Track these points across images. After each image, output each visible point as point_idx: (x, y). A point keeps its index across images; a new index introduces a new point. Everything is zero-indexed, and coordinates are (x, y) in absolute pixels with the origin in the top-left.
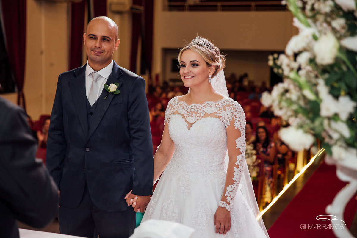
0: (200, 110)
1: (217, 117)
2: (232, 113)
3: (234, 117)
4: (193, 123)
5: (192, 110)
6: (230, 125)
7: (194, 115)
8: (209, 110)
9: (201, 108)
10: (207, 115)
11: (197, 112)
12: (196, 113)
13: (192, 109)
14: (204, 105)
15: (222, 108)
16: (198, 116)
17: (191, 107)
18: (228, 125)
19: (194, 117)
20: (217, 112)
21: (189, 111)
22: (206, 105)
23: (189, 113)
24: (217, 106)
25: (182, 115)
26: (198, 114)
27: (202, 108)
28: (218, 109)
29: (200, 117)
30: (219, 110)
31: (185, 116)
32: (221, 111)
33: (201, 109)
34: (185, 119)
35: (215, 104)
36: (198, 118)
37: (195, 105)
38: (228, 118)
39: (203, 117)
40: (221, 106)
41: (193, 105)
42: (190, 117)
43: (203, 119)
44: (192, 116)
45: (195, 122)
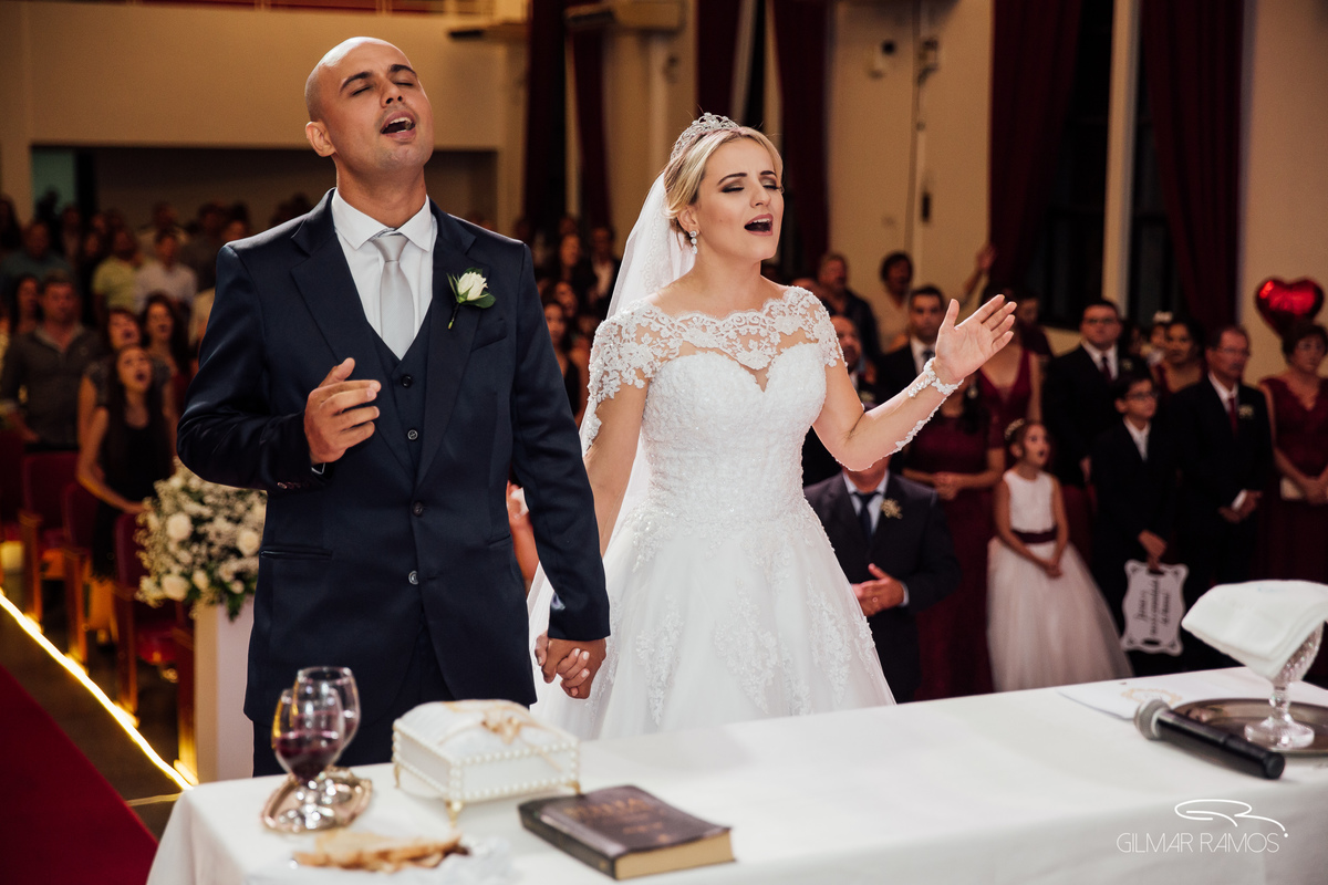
0: (765, 327)
4: (765, 370)
5: (743, 331)
7: (752, 343)
8: (784, 324)
10: (788, 341)
11: (758, 333)
12: (758, 337)
13: (740, 329)
14: (766, 310)
15: (807, 315)
16: (766, 347)
20: (804, 328)
21: (732, 334)
22: (770, 309)
24: (794, 311)
25: (721, 353)
27: (766, 321)
28: (801, 319)
29: (774, 349)
30: (806, 323)
31: (729, 351)
32: (809, 323)
36: (770, 352)
39: (780, 346)
40: (803, 311)
41: (735, 316)
42: (744, 351)
43: (784, 351)
44: (750, 350)
45: (770, 363)
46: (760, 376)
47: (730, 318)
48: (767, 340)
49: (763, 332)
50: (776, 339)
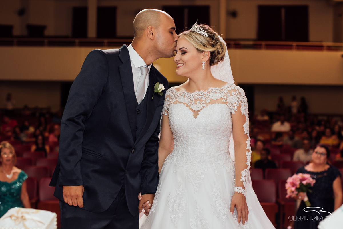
1: (224, 103)
2: (238, 98)
3: (241, 103)
4: (199, 111)
5: (196, 98)
6: (236, 111)
7: (198, 102)
8: (214, 96)
9: (205, 94)
10: (212, 102)
11: (201, 99)
14: (207, 91)
15: (227, 93)
16: (203, 103)
17: (193, 95)
18: (235, 111)
19: (199, 104)
20: (223, 98)
21: (192, 99)
22: (210, 91)
23: (192, 102)
24: (222, 91)
25: (184, 104)
26: (203, 101)
27: (207, 95)
28: (223, 94)
29: (206, 104)
30: (225, 96)
31: (189, 104)
32: (227, 96)
33: (205, 96)
34: (190, 108)
35: (219, 89)
36: (204, 105)
37: (198, 92)
38: (235, 103)
39: (209, 103)
40: (226, 91)
41: (195, 93)
42: (194, 104)
43: (209, 106)
44: (196, 104)
45: (201, 109)
46: (196, 113)
47: (194, 93)
48: (204, 101)
49: (204, 98)
50: (208, 101)
